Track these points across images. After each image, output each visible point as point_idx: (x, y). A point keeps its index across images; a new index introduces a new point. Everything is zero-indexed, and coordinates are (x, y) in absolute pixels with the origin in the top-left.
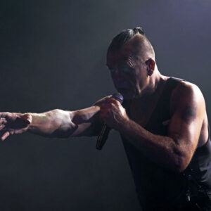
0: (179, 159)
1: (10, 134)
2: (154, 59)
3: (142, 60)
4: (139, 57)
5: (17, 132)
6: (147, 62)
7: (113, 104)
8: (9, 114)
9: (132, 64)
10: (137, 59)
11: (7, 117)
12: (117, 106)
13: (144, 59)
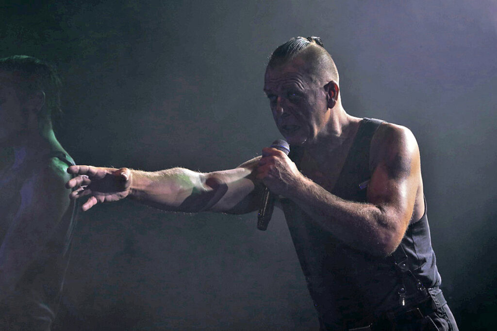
0: (386, 234)
1: (99, 202)
2: (338, 83)
3: (319, 84)
4: (314, 77)
5: (110, 197)
6: (326, 87)
7: (276, 158)
8: (94, 169)
9: (302, 86)
10: (311, 80)
11: (89, 173)
12: (283, 159)
13: (321, 81)
